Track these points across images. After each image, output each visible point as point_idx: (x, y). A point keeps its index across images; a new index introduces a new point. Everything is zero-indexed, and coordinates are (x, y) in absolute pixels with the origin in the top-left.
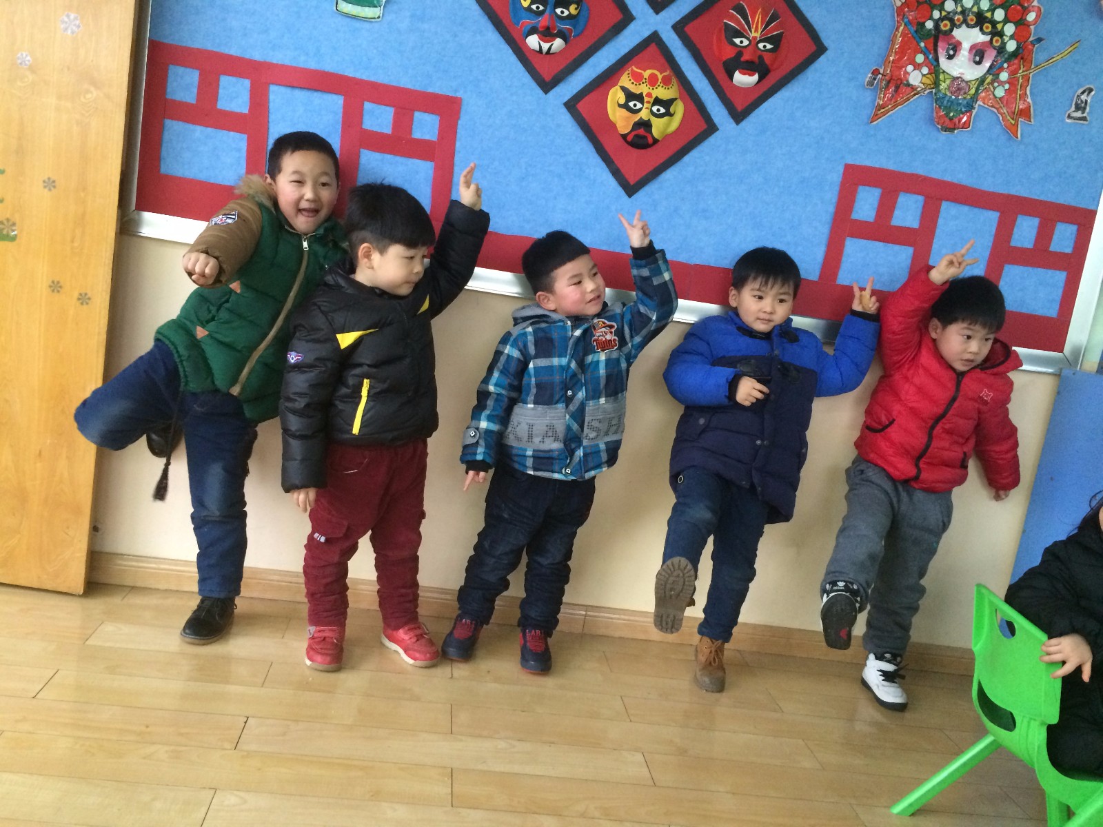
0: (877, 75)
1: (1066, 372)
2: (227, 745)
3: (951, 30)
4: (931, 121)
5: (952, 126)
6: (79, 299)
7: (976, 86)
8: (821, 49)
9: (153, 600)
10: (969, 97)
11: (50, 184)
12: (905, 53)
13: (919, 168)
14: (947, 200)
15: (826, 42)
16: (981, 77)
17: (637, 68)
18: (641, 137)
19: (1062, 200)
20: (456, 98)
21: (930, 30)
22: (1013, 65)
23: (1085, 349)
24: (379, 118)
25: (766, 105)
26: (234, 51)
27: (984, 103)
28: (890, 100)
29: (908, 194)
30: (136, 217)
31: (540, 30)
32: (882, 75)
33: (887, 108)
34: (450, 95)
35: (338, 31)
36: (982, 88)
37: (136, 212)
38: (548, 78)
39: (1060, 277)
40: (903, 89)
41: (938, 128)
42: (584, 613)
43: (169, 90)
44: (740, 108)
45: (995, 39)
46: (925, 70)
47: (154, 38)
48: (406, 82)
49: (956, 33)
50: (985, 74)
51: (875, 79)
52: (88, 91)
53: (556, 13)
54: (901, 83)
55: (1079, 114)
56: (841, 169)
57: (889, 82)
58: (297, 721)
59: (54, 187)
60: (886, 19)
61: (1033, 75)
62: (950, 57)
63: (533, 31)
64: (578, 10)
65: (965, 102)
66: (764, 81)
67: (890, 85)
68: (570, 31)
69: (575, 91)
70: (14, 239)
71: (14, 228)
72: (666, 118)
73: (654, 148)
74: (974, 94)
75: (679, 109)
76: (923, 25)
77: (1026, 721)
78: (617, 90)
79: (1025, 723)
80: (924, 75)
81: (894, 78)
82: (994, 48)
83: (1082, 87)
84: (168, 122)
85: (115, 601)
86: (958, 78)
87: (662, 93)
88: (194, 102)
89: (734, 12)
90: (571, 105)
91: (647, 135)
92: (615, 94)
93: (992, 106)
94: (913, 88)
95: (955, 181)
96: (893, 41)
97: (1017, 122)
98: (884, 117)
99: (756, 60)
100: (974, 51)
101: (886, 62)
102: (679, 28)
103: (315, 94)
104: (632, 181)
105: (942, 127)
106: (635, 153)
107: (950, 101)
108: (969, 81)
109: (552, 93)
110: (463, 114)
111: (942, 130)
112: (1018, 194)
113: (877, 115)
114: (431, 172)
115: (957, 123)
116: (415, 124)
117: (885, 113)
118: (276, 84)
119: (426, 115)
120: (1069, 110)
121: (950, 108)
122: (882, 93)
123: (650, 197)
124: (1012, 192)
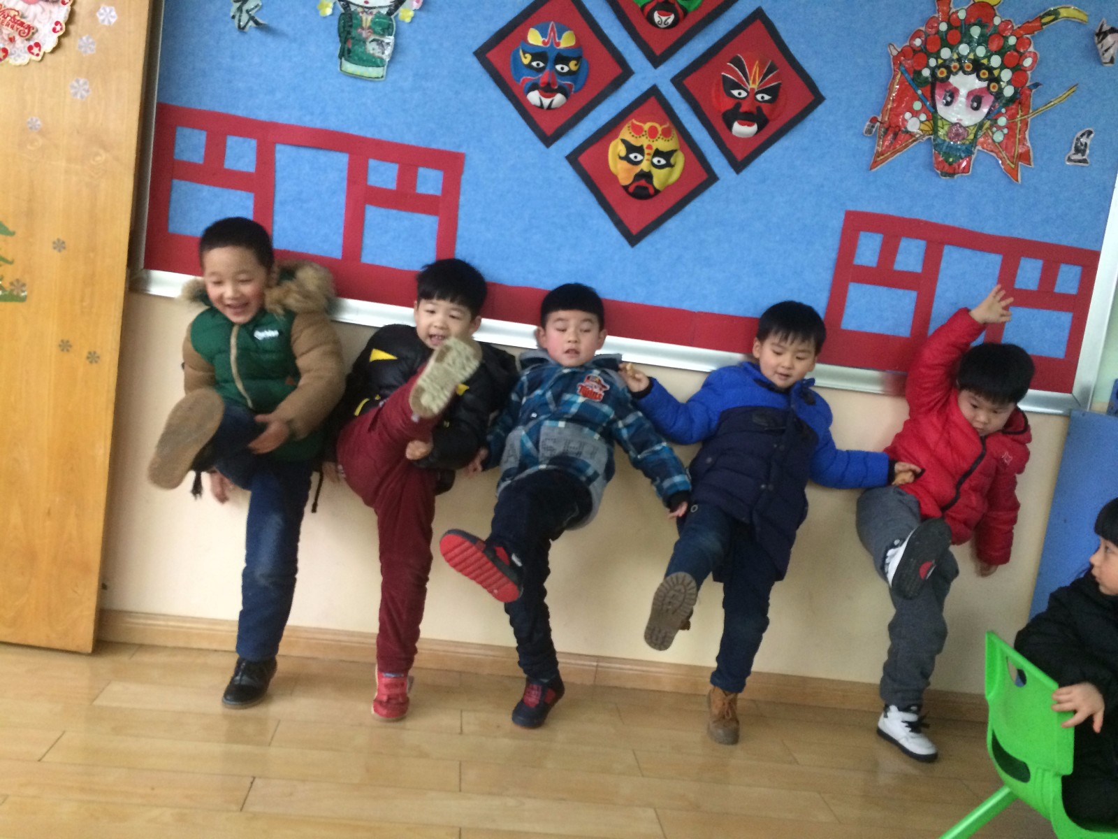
0: (875, 123)
1: (1075, 413)
2: (234, 807)
3: (948, 77)
4: (932, 170)
5: (951, 171)
6: (88, 358)
7: (974, 131)
8: (818, 99)
9: (161, 658)
10: (967, 142)
11: (60, 245)
12: (902, 102)
13: (918, 212)
14: (950, 244)
15: (823, 93)
16: (980, 123)
17: (636, 120)
18: (642, 188)
19: (1065, 242)
20: (458, 154)
21: (927, 78)
22: (1012, 109)
23: (1095, 388)
24: (383, 175)
25: (765, 154)
26: (240, 112)
27: (983, 148)
28: (888, 147)
29: (910, 239)
30: (145, 276)
31: (541, 86)
32: (881, 123)
33: (886, 155)
34: (454, 151)
35: (343, 91)
36: (981, 133)
37: (144, 270)
38: (549, 132)
39: (1066, 318)
40: (902, 136)
41: (937, 174)
42: (595, 664)
43: (177, 150)
44: (739, 158)
45: (992, 84)
46: (923, 117)
47: (161, 101)
48: (410, 139)
49: (954, 80)
50: (984, 119)
51: (873, 127)
52: (97, 154)
53: (557, 71)
54: (900, 130)
55: (1079, 157)
56: (842, 216)
57: (887, 129)
58: (304, 781)
59: (64, 248)
60: (882, 67)
61: (1032, 120)
62: (948, 104)
63: (534, 87)
64: (577, 67)
65: (964, 147)
66: (762, 132)
67: (889, 132)
68: (570, 86)
69: (576, 145)
70: (23, 299)
71: (24, 289)
72: (666, 170)
73: (655, 198)
74: (973, 140)
75: (679, 160)
76: (919, 73)
77: (1040, 771)
78: (618, 143)
79: (1040, 774)
80: (922, 122)
81: (893, 125)
82: (991, 93)
83: (1081, 129)
84: (176, 182)
85: (123, 659)
86: (956, 124)
87: (663, 144)
88: (201, 162)
89: (732, 65)
90: (573, 158)
91: (647, 185)
92: (616, 146)
93: (992, 151)
94: (911, 135)
95: (957, 224)
96: (890, 90)
97: (1017, 166)
98: (884, 164)
99: (754, 110)
100: (972, 97)
101: (883, 111)
102: (678, 81)
103: (321, 152)
104: (635, 230)
105: (942, 172)
106: (637, 203)
107: (949, 147)
108: (967, 127)
109: (553, 147)
110: (466, 168)
111: (942, 175)
112: (1020, 237)
113: (876, 162)
114: (435, 226)
115: (956, 168)
116: (420, 179)
117: (884, 160)
118: (282, 144)
119: (430, 170)
120: (1068, 152)
121: (949, 154)
122: (881, 140)
123: (653, 247)
124: (1015, 235)
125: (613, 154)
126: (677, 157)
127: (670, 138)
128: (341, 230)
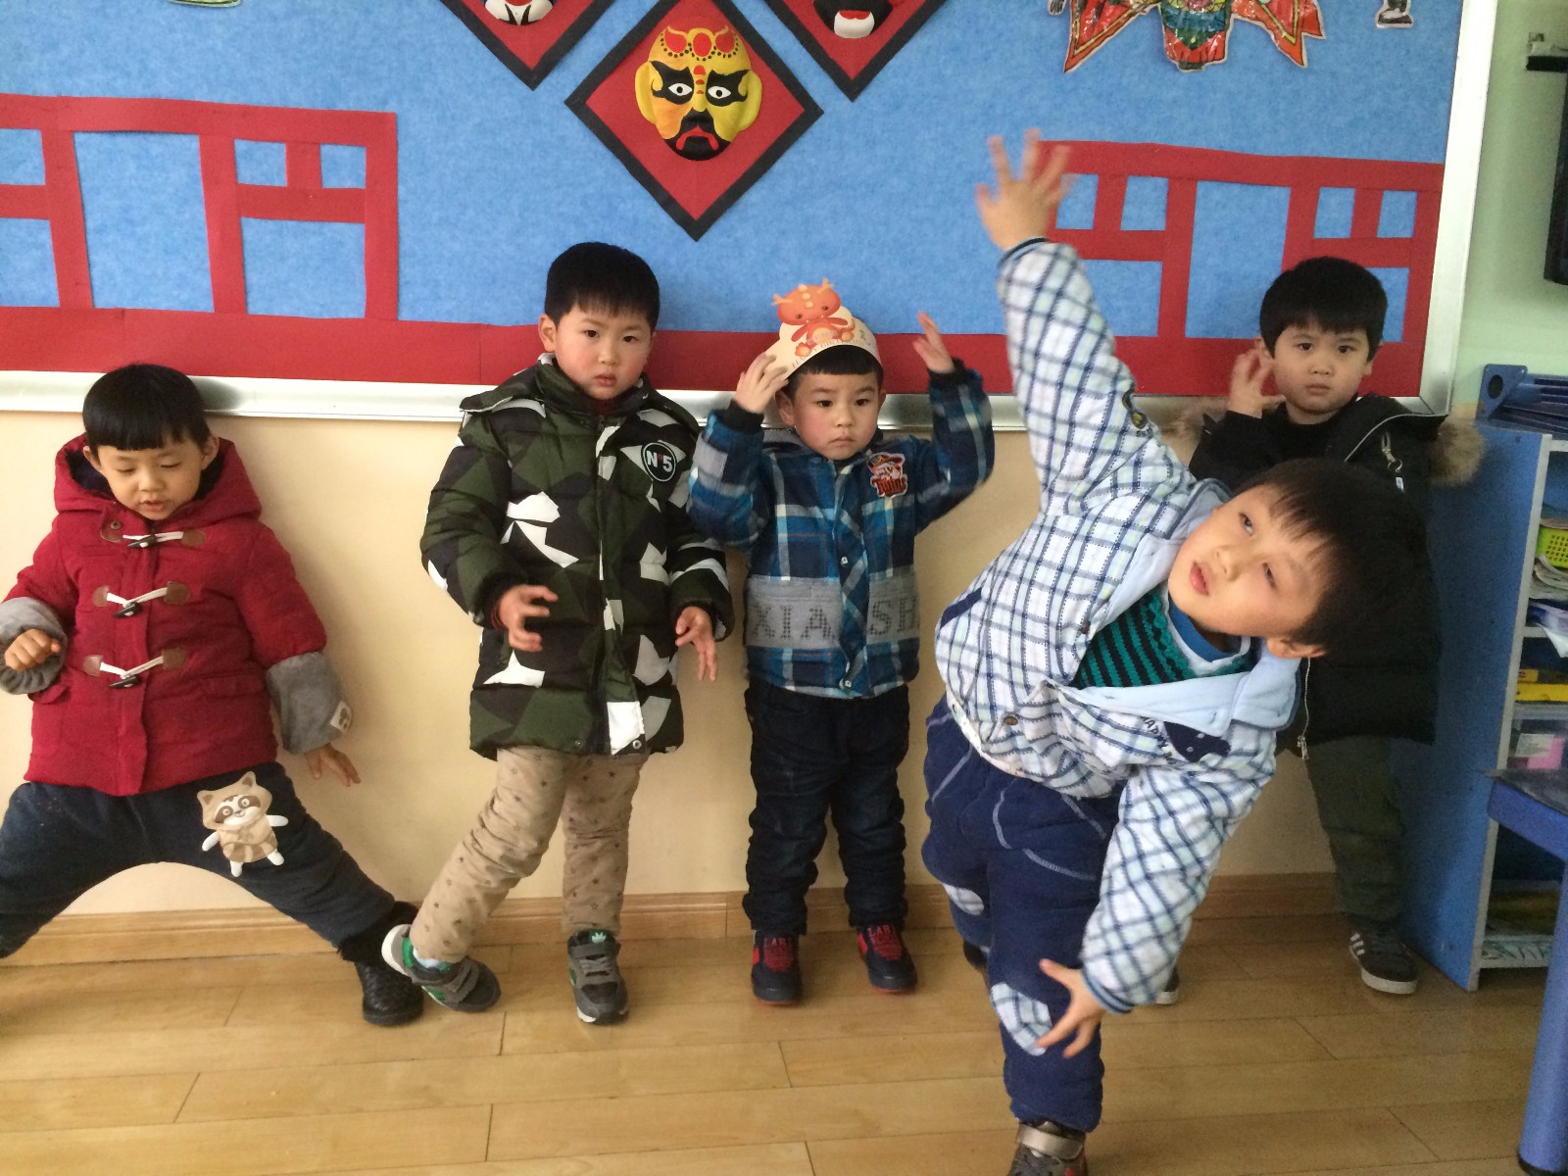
4: (1161, 56)
5: (1196, 60)
10: (1216, 9)
13: (1152, 134)
14: (1203, 179)
19: (1387, 155)
20: (385, 115)
23: (1453, 384)
24: (263, 164)
25: (893, 63)
26: (6, 86)
27: (1243, 16)
28: (1093, 25)
29: (1141, 179)
33: (1088, 44)
34: (375, 110)
35: (172, 30)
38: (531, 62)
39: (1399, 278)
40: (1110, 10)
41: (1176, 66)
44: (852, 74)
48: (298, 98)
55: (1396, 14)
65: (1212, 18)
66: (881, 27)
69: (580, 80)
73: (721, 156)
74: (1223, 4)
75: (753, 86)
90: (578, 103)
93: (1257, 19)
94: (1125, 6)
95: (1213, 146)
97: (1298, 37)
98: (1084, 59)
103: (152, 138)
104: (696, 214)
105: (1180, 62)
107: (1187, 19)
109: (541, 87)
110: (401, 138)
111: (1182, 67)
112: (1315, 154)
113: (1074, 56)
114: (363, 241)
115: (1204, 53)
116: (325, 165)
117: (1087, 52)
118: (84, 132)
119: (340, 148)
120: (1380, 8)
121: (1189, 30)
122: (1077, 20)
123: (729, 237)
124: (1306, 152)
125: (642, 86)
126: (748, 82)
127: (731, 53)
128: (207, 265)
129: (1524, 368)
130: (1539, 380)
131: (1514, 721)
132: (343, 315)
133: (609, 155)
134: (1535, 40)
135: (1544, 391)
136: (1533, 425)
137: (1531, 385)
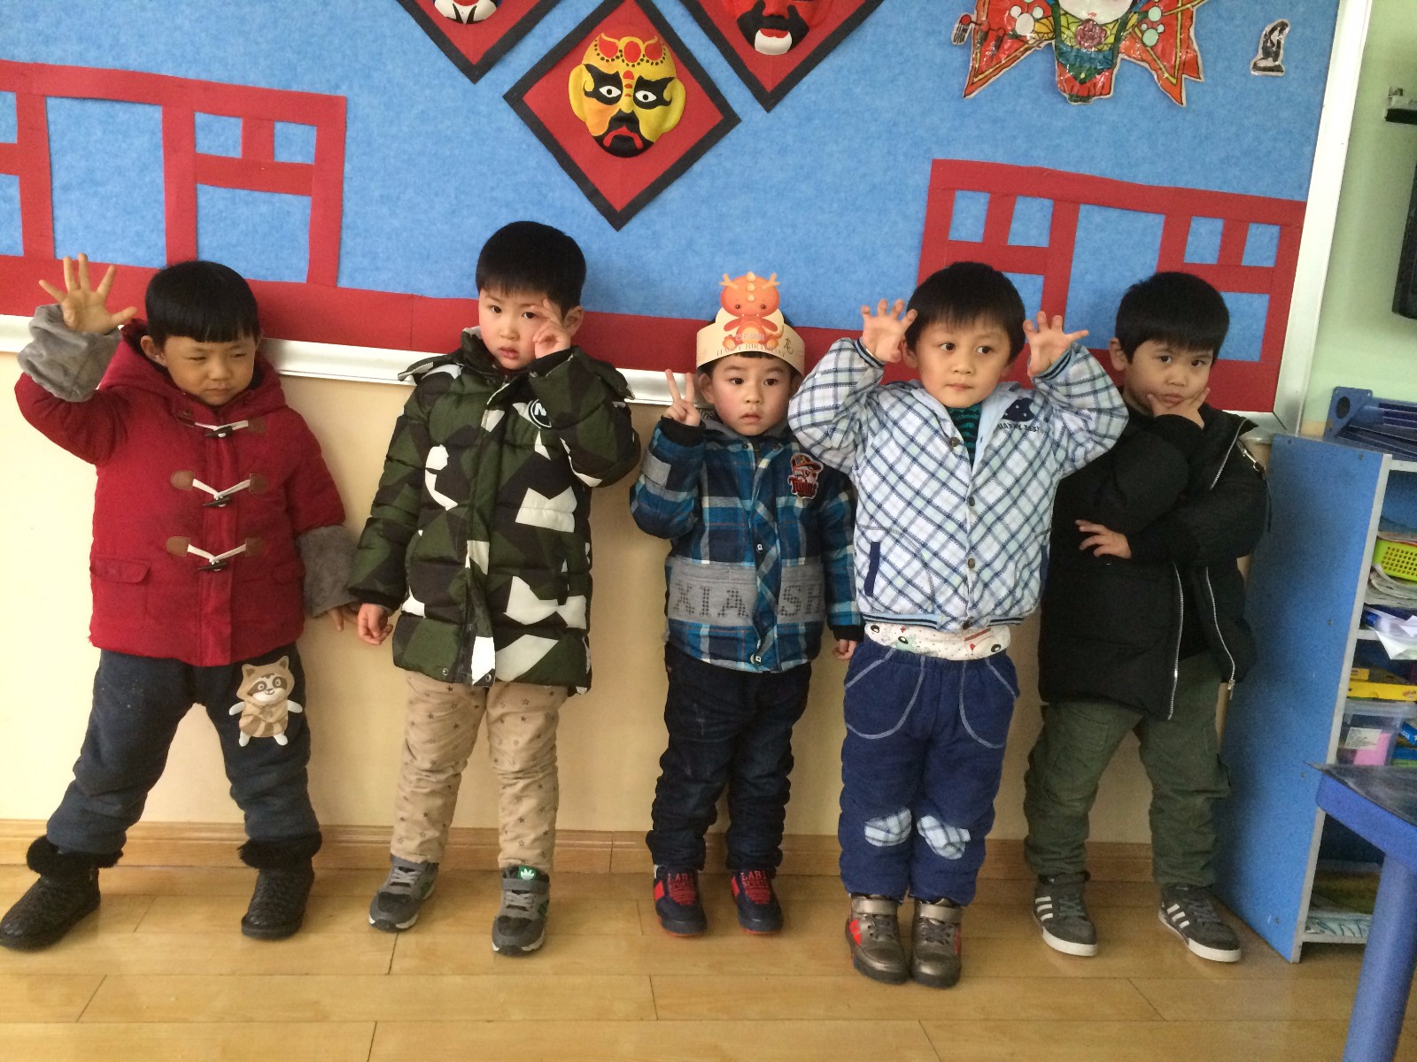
0: (969, 24)
1: (1278, 439)
4: (1052, 87)
5: (1084, 94)
7: (1114, 31)
10: (1106, 48)
13: (1040, 159)
14: (1087, 203)
16: (1121, 18)
19: (1253, 191)
20: (337, 98)
24: (220, 136)
25: (808, 79)
27: (1130, 56)
28: (992, 57)
29: (1029, 199)
32: (976, 24)
33: (987, 73)
34: (327, 93)
35: (143, 8)
36: (1125, 34)
38: (474, 57)
39: (1260, 302)
40: (1008, 44)
41: (1065, 98)
42: (610, 844)
44: (769, 87)
46: (1038, 13)
48: (257, 78)
50: (1130, 11)
51: (965, 30)
54: (1005, 34)
55: (1269, 63)
56: (928, 168)
57: (987, 34)
61: (1197, 10)
65: (1101, 56)
67: (990, 36)
69: (519, 76)
73: (645, 155)
74: (1112, 44)
75: (677, 93)
80: (1037, 20)
81: (996, 28)
83: (1271, 21)
86: (1088, 21)
90: (515, 98)
93: (1143, 60)
94: (1022, 40)
95: (1096, 173)
97: (1179, 80)
98: (982, 87)
101: (978, 6)
103: (118, 106)
104: (619, 206)
105: (1071, 96)
106: (620, 162)
107: (1079, 55)
108: (1105, 25)
109: (483, 82)
110: (349, 120)
111: (1071, 99)
112: (1189, 186)
113: (973, 83)
114: (308, 211)
115: (1092, 88)
116: (278, 141)
117: (983, 81)
118: (56, 97)
119: (293, 125)
120: (1254, 57)
121: (1081, 66)
122: (978, 51)
123: (648, 229)
124: (1181, 185)
125: (575, 88)
126: (673, 88)
127: (659, 61)
128: (163, 226)
129: (1371, 392)
130: (1383, 404)
131: (1345, 716)
132: (286, 279)
133: (542, 148)
134: (1395, 94)
135: (1387, 414)
136: (1376, 445)
137: (1376, 408)
